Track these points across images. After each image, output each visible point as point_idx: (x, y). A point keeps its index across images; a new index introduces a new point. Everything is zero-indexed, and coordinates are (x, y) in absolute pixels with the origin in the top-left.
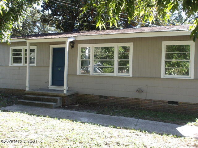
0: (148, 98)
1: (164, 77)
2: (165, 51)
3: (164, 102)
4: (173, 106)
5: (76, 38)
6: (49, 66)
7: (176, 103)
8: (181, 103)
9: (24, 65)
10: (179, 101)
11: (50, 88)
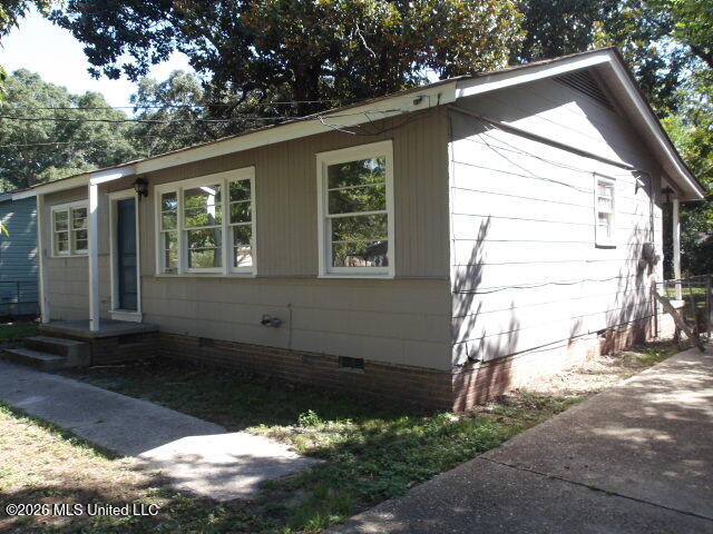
0: (295, 347)
1: (328, 273)
2: (327, 186)
3: (329, 358)
4: (352, 374)
5: (135, 169)
6: (109, 255)
7: (359, 363)
8: (369, 363)
9: (74, 254)
10: (366, 358)
11: (114, 318)
